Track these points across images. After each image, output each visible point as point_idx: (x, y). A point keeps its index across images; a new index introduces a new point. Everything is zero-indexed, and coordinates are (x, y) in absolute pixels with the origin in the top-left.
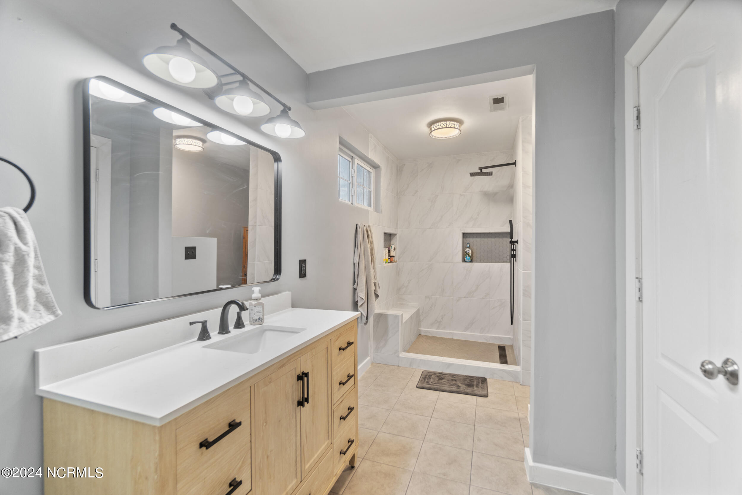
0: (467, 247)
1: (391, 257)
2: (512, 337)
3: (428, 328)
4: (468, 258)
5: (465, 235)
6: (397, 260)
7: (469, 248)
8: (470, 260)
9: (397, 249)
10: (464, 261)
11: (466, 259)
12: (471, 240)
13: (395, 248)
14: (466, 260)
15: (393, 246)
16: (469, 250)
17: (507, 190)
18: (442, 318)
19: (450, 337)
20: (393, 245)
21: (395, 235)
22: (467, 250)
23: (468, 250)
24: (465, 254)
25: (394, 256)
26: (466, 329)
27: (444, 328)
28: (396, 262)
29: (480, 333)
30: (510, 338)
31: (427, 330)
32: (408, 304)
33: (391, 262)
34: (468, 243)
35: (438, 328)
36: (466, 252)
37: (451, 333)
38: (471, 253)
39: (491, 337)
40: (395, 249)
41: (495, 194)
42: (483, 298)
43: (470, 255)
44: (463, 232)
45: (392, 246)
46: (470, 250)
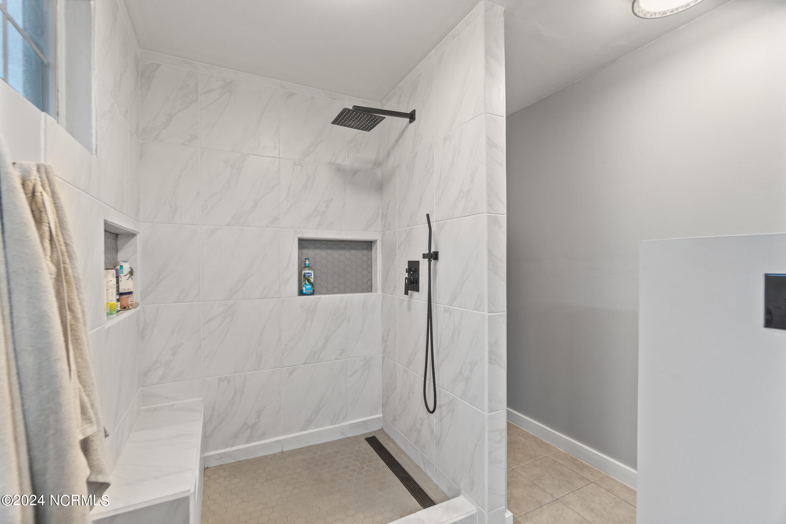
0: (306, 267)
1: (121, 294)
2: (381, 415)
3: (226, 447)
4: (307, 287)
5: (303, 243)
6: (139, 301)
7: (309, 267)
8: (311, 291)
9: (137, 273)
10: (301, 293)
11: (304, 289)
12: (310, 253)
13: (132, 270)
14: (304, 292)
15: (126, 267)
16: (310, 272)
17: (372, 169)
18: (259, 416)
19: (277, 450)
20: (126, 262)
21: (131, 235)
22: (306, 272)
23: (308, 271)
24: (303, 279)
25: (130, 293)
26: (308, 424)
27: (263, 436)
28: (135, 306)
29: (332, 424)
30: (378, 418)
31: (224, 453)
32: (173, 405)
33: (124, 308)
34: (306, 259)
35: (250, 439)
36: (305, 275)
37: (277, 441)
38: (312, 277)
39: (351, 426)
40: (131, 273)
41: (355, 172)
42: (336, 359)
43: (312, 280)
44: (300, 236)
45: (121, 267)
46: (312, 272)
